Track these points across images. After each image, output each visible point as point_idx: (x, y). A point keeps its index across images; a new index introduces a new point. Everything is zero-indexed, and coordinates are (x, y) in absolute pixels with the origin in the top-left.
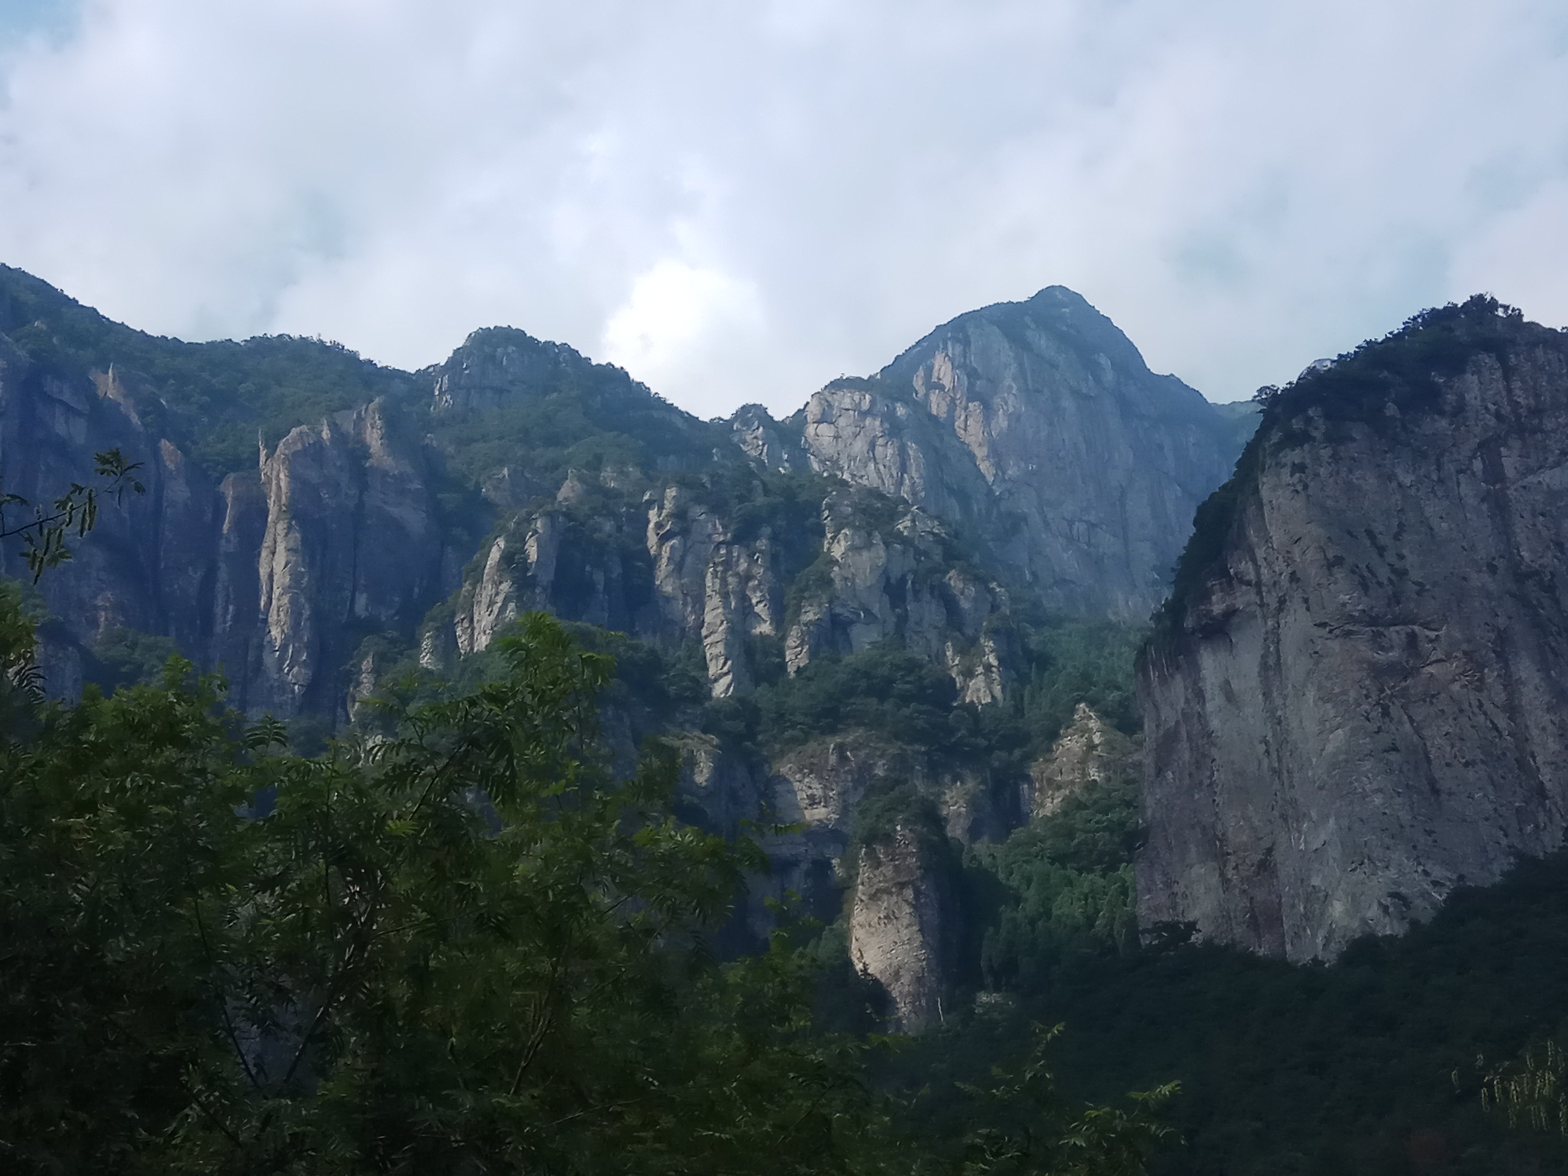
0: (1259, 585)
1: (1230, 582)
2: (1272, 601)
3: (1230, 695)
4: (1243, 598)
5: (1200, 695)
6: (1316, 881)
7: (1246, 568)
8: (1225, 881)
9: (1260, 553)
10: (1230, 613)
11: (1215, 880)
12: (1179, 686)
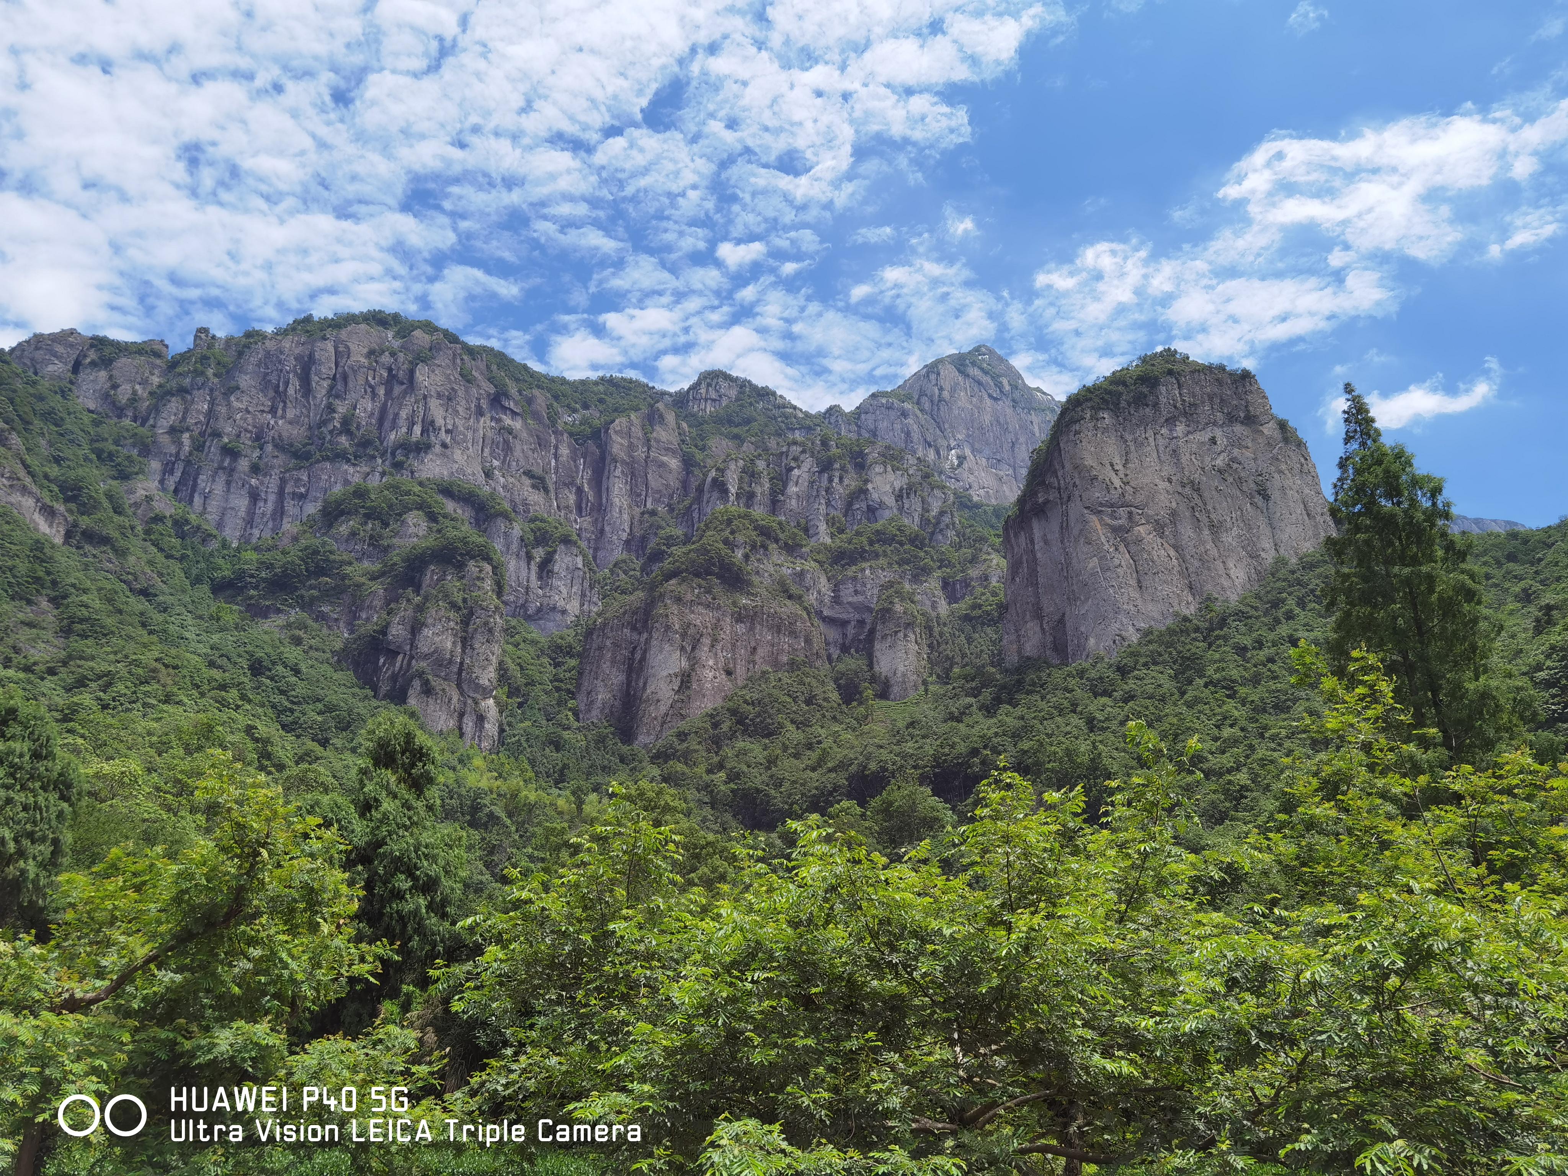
0: (1059, 489)
1: (1048, 487)
2: (1065, 496)
3: (1046, 542)
4: (1053, 496)
5: (1032, 541)
6: (1083, 629)
7: (1053, 480)
8: (1043, 629)
9: (1060, 474)
10: (1047, 502)
11: (1038, 629)
12: (1022, 539)
